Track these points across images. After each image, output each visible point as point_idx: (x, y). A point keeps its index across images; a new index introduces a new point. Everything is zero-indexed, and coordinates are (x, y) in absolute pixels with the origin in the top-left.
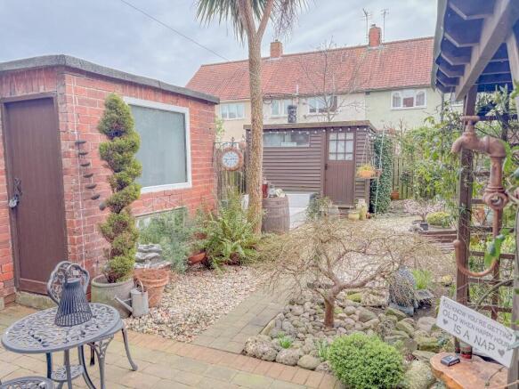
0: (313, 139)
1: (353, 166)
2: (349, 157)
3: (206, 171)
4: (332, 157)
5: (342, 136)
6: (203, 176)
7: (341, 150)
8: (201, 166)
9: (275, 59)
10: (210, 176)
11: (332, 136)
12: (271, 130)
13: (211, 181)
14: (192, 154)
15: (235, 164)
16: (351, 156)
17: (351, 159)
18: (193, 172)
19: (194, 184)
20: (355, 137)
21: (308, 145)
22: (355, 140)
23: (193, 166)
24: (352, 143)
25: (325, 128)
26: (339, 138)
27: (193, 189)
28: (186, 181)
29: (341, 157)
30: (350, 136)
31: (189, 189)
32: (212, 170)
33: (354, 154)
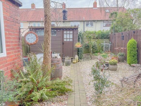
0: (57, 33)
1: (73, 43)
2: (71, 40)
3: (15, 45)
4: (65, 40)
5: (68, 32)
6: (13, 49)
7: (68, 37)
8: (12, 42)
9: (33, 9)
10: (18, 48)
11: (65, 32)
12: (40, 29)
13: (19, 51)
14: (6, 34)
15: (34, 41)
16: (72, 39)
17: (72, 41)
18: (7, 46)
19: (8, 54)
20: (73, 32)
21: (56, 35)
22: (73, 34)
23: (7, 42)
24: (72, 34)
25: (62, 29)
26: (67, 33)
27: (7, 57)
28: (2, 52)
29: (68, 40)
30: (71, 32)
31: (4, 58)
32: (19, 45)
33: (73, 39)
